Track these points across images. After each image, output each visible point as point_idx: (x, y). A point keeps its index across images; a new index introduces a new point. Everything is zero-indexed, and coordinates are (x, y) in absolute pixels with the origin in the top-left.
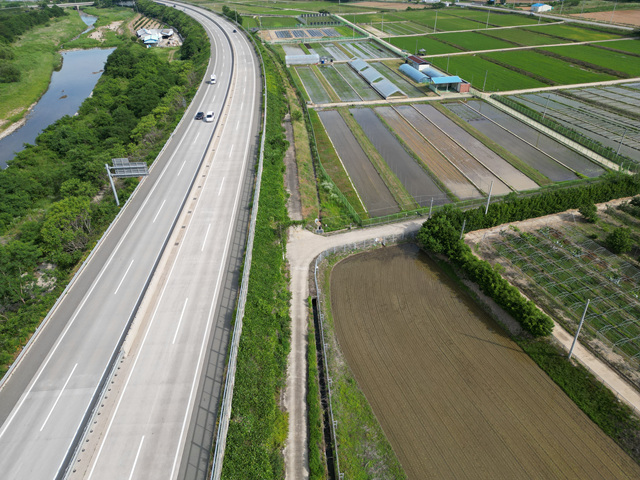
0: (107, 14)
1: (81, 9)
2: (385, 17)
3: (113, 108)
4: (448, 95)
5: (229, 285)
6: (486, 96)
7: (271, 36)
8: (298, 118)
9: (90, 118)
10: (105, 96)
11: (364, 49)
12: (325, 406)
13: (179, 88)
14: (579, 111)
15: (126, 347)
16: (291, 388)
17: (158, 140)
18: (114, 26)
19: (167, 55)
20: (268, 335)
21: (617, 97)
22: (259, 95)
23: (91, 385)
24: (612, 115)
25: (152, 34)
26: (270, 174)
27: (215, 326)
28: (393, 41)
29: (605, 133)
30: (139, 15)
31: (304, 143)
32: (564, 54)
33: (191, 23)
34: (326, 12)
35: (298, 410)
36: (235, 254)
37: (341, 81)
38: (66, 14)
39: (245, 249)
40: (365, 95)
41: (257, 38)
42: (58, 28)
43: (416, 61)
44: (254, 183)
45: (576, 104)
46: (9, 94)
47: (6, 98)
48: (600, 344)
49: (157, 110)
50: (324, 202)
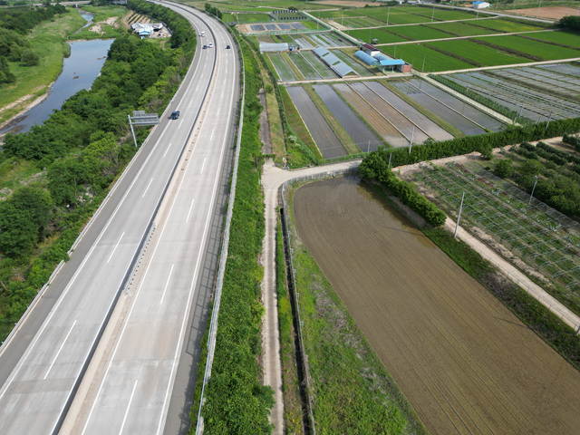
0: (103, 11)
1: (80, 7)
2: (345, 13)
3: (122, 84)
4: (393, 74)
5: (222, 192)
6: (424, 75)
7: (247, 29)
8: (270, 91)
9: (104, 91)
10: (113, 75)
11: (327, 40)
12: (288, 264)
13: (174, 68)
14: (498, 86)
15: (156, 221)
16: (266, 255)
17: (159, 106)
18: (111, 21)
19: (159, 44)
20: (250, 221)
21: (529, 75)
22: (238, 74)
23: (135, 242)
24: (523, 88)
25: (145, 27)
26: (248, 127)
27: (214, 214)
28: (350, 33)
29: (514, 101)
30: (132, 12)
31: (275, 109)
32: (494, 43)
33: (178, 18)
34: (295, 9)
35: (270, 266)
36: (225, 175)
37: (305, 65)
38: (67, 11)
39: (232, 172)
40: (326, 75)
41: (235, 30)
42: (63, 22)
43: (368, 48)
44: (237, 132)
45: (496, 81)
46: (31, 75)
47: (30, 78)
48: (478, 229)
49: (158, 83)
50: (290, 150)
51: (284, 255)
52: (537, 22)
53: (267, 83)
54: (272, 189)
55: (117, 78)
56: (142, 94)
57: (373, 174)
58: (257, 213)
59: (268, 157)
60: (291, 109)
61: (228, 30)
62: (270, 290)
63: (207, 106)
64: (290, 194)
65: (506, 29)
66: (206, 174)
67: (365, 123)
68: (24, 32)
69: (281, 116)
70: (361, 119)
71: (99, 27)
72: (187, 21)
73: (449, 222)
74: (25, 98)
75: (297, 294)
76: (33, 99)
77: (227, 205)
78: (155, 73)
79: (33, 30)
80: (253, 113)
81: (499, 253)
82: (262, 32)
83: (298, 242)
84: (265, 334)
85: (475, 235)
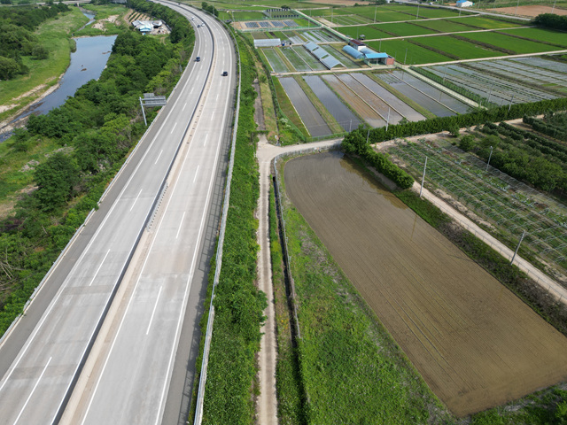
1: (81, 6)
2: (335, 12)
3: (128, 74)
4: (378, 67)
5: (223, 160)
7: (243, 26)
8: (264, 81)
9: (111, 81)
10: (119, 67)
11: (316, 35)
16: (260, 211)
17: (164, 92)
19: (160, 40)
21: (502, 67)
22: (235, 65)
26: (244, 110)
28: (340, 30)
31: (268, 96)
32: (474, 38)
33: (176, 16)
34: (287, 8)
37: (297, 58)
40: (315, 67)
41: (231, 27)
44: (234, 114)
46: (43, 67)
47: (42, 70)
48: (441, 191)
49: (162, 73)
50: (281, 130)
51: (276, 211)
52: (515, 19)
54: (266, 161)
55: (123, 70)
57: (353, 148)
58: (253, 178)
59: (262, 133)
60: (283, 97)
61: (224, 27)
62: (264, 235)
63: (207, 93)
64: (281, 165)
65: (485, 26)
66: (209, 146)
67: (350, 108)
68: (31, 29)
69: (274, 103)
70: (346, 104)
71: (101, 25)
72: (185, 18)
73: (416, 185)
74: (39, 88)
75: (286, 239)
76: (46, 89)
77: (227, 169)
78: (158, 64)
79: (39, 27)
80: (249, 98)
81: (456, 208)
82: (256, 29)
83: (288, 202)
84: (260, 266)
85: (438, 195)
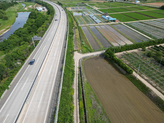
0: (28, 4)
1: (22, 2)
2: (98, 4)
3: (32, 26)
4: (113, 23)
5: (61, 63)
6: (122, 23)
7: (70, 9)
8: (76, 28)
9: (26, 28)
10: (29, 23)
11: (93, 12)
12: (82, 88)
13: (48, 21)
14: (145, 26)
15: (39, 74)
16: (75, 84)
17: (43, 33)
18: (30, 6)
19: (44, 13)
20: (70, 73)
21: (154, 23)
22: (67, 23)
23: (32, 82)
24: (152, 27)
25: (40, 8)
26: (70, 40)
27: (58, 71)
28: (100, 10)
29: (150, 31)
30: (37, 4)
31: (78, 34)
32: (142, 13)
33: (50, 6)
34: (83, 3)
35: (76, 89)
36: (62, 57)
37: (87, 20)
38: (18, 4)
39: (64, 56)
40: (93, 23)
41: (66, 9)
42: (16, 7)
43: (105, 15)
44: (66, 42)
45: (144, 25)
46: (6, 23)
49: (42, 26)
50: (82, 47)
51: (81, 84)
52: (154, 7)
53: (76, 26)
54: (77, 60)
55: (31, 24)
56: (37, 29)
58: (72, 70)
59: (76, 51)
60: (83, 34)
62: (76, 98)
63: (57, 33)
64: (83, 62)
65: (145, 9)
66: (56, 56)
67: (105, 38)
68: (4, 10)
69: (80, 36)
71: (27, 8)
72: (52, 6)
74: (3, 30)
75: (85, 100)
76: (5, 30)
77: (62, 68)
78: (42, 22)
79: (8, 9)
80: (71, 35)
82: (74, 10)
83: (85, 80)
84: (75, 116)
